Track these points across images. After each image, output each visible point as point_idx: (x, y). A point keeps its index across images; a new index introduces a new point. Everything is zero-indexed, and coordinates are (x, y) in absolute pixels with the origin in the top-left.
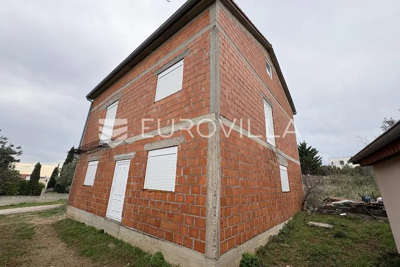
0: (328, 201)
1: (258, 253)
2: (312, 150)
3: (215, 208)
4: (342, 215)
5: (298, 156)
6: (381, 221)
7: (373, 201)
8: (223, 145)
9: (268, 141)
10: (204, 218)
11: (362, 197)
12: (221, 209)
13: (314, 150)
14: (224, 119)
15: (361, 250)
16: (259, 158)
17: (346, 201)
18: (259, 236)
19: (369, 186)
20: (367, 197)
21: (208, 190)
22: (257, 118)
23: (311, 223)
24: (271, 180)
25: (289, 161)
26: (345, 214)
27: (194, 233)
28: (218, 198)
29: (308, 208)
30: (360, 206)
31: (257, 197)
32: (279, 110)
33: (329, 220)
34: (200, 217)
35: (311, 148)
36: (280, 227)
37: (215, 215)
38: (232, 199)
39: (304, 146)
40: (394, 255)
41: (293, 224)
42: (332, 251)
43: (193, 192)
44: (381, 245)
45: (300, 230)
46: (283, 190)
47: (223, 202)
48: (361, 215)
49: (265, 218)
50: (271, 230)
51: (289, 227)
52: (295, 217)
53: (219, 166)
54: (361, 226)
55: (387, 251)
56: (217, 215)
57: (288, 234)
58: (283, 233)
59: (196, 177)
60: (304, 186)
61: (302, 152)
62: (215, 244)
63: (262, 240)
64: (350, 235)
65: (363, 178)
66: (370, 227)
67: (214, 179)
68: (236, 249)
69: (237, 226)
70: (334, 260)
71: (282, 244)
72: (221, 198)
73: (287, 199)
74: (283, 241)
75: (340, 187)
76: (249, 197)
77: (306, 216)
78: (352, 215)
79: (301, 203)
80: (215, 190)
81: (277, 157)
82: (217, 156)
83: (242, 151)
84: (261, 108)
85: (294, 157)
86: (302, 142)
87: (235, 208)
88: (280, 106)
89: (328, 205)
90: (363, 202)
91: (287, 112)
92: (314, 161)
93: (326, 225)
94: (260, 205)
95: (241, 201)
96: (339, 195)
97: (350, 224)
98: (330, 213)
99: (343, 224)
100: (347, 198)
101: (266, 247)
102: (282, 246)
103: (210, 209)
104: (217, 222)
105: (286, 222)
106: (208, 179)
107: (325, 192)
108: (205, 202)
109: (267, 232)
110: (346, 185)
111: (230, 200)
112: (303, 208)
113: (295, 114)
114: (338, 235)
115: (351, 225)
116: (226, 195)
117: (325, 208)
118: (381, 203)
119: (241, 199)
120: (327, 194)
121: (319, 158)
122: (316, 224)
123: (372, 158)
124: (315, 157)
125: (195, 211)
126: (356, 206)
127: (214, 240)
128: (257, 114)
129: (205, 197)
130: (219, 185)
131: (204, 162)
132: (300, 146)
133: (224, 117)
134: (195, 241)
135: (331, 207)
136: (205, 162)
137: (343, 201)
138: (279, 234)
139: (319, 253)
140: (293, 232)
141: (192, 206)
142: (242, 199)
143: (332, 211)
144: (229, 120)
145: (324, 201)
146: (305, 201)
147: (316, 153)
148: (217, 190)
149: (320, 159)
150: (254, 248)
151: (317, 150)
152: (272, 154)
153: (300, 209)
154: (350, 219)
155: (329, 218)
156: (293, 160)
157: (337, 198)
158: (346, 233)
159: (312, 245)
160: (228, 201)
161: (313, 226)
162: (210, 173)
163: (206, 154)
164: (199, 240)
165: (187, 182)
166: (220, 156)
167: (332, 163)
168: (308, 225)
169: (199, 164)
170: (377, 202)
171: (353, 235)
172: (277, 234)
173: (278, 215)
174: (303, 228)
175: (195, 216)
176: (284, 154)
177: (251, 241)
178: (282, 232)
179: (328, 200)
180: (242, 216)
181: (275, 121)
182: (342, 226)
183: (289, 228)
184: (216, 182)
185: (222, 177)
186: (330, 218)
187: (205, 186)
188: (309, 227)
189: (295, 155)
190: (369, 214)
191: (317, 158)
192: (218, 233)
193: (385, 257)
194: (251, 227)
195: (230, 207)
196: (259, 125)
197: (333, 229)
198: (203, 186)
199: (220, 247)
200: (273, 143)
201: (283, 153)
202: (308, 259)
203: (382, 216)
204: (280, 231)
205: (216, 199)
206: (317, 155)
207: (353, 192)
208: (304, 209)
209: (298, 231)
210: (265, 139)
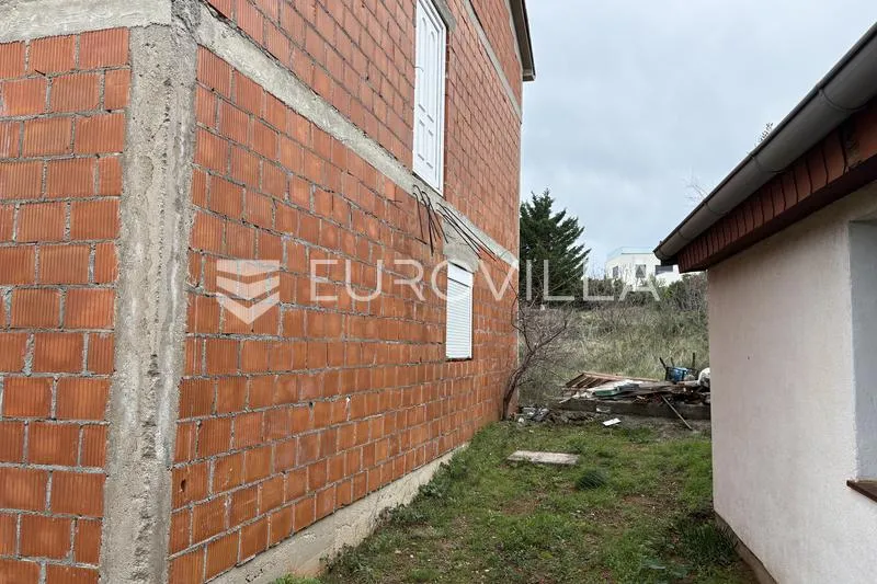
0: (580, 386)
1: (330, 570)
2: (565, 224)
3: (149, 424)
4: (607, 423)
5: (514, 237)
6: (695, 432)
7: (691, 379)
8: (209, 153)
9: (418, 167)
10: (97, 470)
11: (667, 369)
12: (183, 428)
13: (571, 223)
14: (221, 26)
15: (634, 516)
16: (373, 230)
17: (626, 382)
18: (340, 514)
19: (692, 338)
20: (679, 369)
21: (120, 352)
22: (382, 63)
23: (520, 454)
24: (409, 316)
25: (484, 253)
26: (617, 420)
27: (47, 537)
28: (169, 383)
29: (520, 410)
30: (659, 394)
31: (349, 377)
32: (475, 49)
33: (572, 442)
34: (79, 469)
35: (565, 219)
36: (424, 475)
37: (147, 456)
38: (238, 388)
39: (543, 206)
40: (704, 517)
41: (466, 463)
42: (559, 530)
43: (41, 362)
44: (681, 495)
45: (484, 480)
46: (450, 354)
47: (192, 399)
48: (654, 419)
49: (370, 451)
50: (389, 490)
51: (452, 474)
52: (478, 440)
53: (177, 244)
54: (647, 449)
55: (691, 507)
56: (160, 453)
57: (445, 497)
58: (429, 494)
59: (60, 294)
60: (520, 341)
61: (534, 228)
62: (144, 566)
63: (352, 525)
64: (616, 479)
65: (682, 317)
66: (668, 451)
67: (152, 302)
68: (244, 570)
69: (255, 487)
70: (560, 553)
71: (419, 532)
72: (183, 385)
73: (461, 381)
74: (422, 522)
75: (620, 344)
76: (315, 378)
77: (511, 435)
78: (633, 423)
79: (502, 396)
80: (156, 349)
81: (442, 235)
82: (170, 201)
83: (299, 193)
84: (402, 18)
85: (502, 241)
86: (540, 195)
87: (250, 420)
88: (481, 32)
89: (577, 396)
90: (667, 384)
91: (503, 63)
92: (566, 262)
93: (560, 458)
94: (356, 406)
95: (278, 395)
96: (613, 366)
97: (623, 448)
98: (578, 421)
99: (606, 449)
100: (631, 373)
101: (365, 547)
102: (416, 538)
103: (124, 433)
104: (156, 481)
105: (446, 459)
106: (124, 302)
107: (576, 358)
108: (102, 402)
109: (374, 497)
110: (635, 337)
111: (228, 391)
112: (505, 409)
113: (531, 79)
114: (589, 483)
115: (625, 449)
116: (209, 368)
117: (566, 407)
118: (706, 384)
119: (279, 386)
120: (582, 365)
121: (581, 253)
122: (534, 456)
123: (710, 242)
124: (569, 248)
125: (49, 445)
126: (649, 395)
127: (140, 552)
128: (386, 43)
129: (106, 384)
130: (178, 326)
131: (103, 224)
132: (533, 206)
133: (221, 16)
134: (49, 567)
135: (584, 402)
136: (108, 225)
137: (617, 385)
138: (415, 502)
139: (524, 539)
140: (461, 488)
141: (34, 427)
142: (285, 384)
143: (585, 414)
144: (248, 37)
145: (569, 385)
146: (513, 387)
147: (576, 234)
148: (163, 349)
149: (584, 255)
150: (319, 556)
151: (580, 225)
152: (426, 218)
153: (495, 415)
154: (627, 433)
155: (571, 437)
156: (497, 250)
157: (605, 376)
158: (606, 474)
159: (511, 519)
160: (219, 395)
161: (524, 463)
162: (132, 276)
163: (114, 185)
164: (68, 561)
165: (10, 320)
166: (188, 202)
167: (616, 270)
168: (508, 463)
169: (75, 234)
170: (698, 382)
171: (626, 476)
172: (407, 502)
173: (420, 437)
174: (494, 473)
175: (50, 467)
176: (467, 223)
177: (307, 536)
178: (425, 494)
179: (582, 383)
180: (279, 450)
181: (453, 91)
182: (601, 455)
183: (453, 477)
184: (163, 316)
185: (191, 292)
186: (577, 434)
187: (104, 332)
188: (512, 467)
189: (507, 232)
190: (673, 417)
191: (576, 251)
192: (161, 524)
193: (682, 525)
194: (313, 488)
195: (228, 420)
196: (387, 91)
197: (577, 466)
198: (94, 337)
199: (165, 574)
200: (434, 179)
201: (465, 223)
202: (491, 562)
203: (699, 419)
204: (420, 489)
205: (159, 385)
206: (577, 243)
207: (650, 358)
208: (510, 412)
209: (476, 483)
210: (404, 155)
